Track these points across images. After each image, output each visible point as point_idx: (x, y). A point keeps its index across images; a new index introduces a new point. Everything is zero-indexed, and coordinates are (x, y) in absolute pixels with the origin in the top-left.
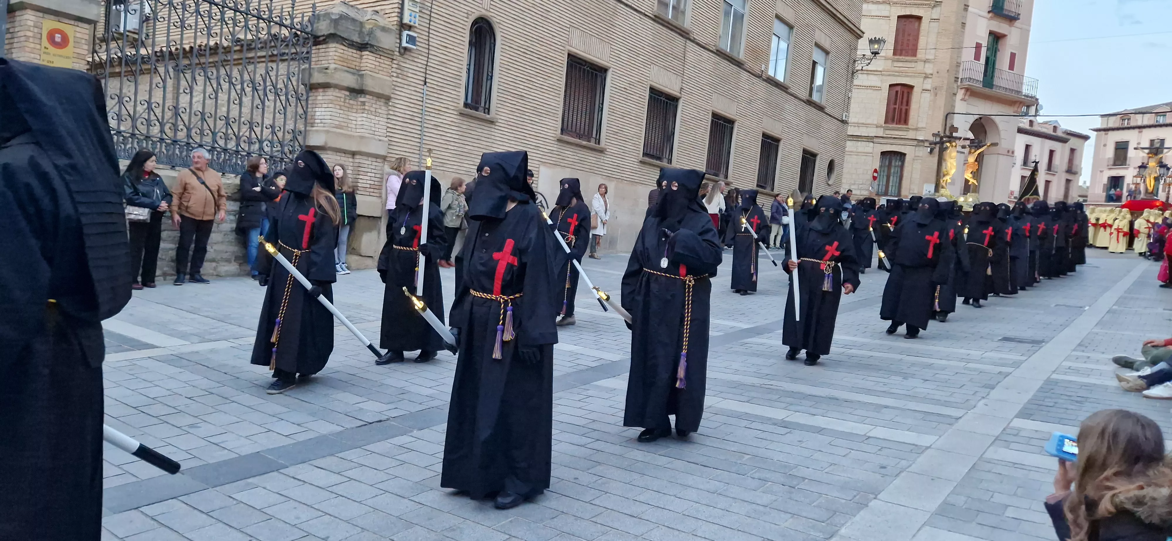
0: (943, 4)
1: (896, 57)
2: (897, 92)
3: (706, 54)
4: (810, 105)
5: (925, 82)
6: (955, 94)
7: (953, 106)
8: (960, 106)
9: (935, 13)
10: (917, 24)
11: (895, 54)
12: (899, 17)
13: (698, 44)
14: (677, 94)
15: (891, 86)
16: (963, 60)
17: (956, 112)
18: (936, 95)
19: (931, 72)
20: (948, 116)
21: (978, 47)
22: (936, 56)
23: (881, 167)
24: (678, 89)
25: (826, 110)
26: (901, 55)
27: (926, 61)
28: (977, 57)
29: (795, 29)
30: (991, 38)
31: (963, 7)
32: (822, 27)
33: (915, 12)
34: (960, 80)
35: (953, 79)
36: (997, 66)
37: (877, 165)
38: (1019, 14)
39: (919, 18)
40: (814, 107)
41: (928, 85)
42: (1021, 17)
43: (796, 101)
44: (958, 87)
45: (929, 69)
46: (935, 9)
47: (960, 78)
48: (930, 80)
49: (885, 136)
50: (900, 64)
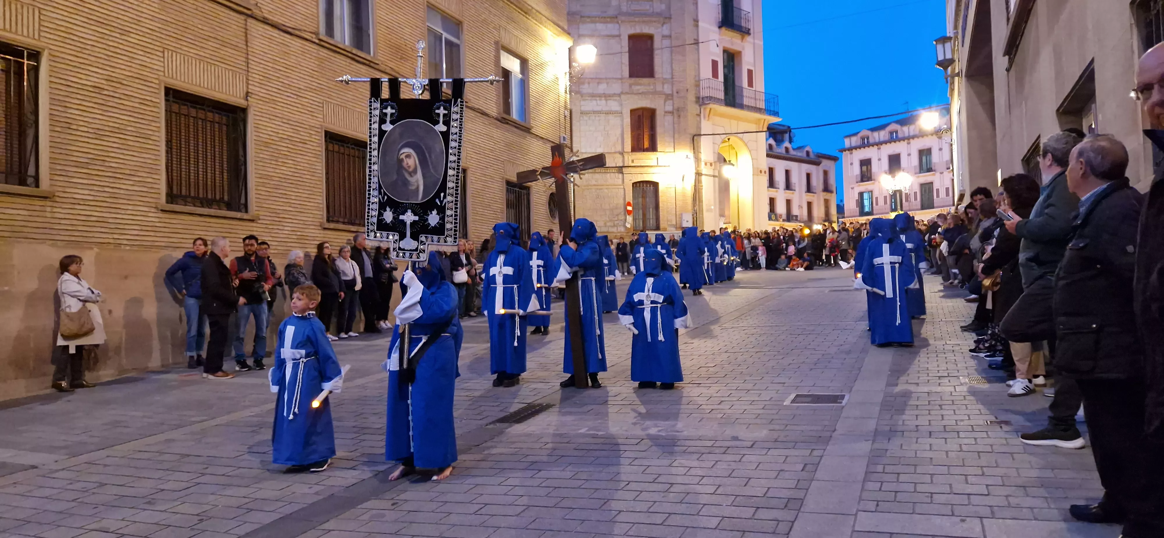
0: (672, 20)
1: (633, 80)
2: (639, 116)
3: (296, 44)
4: (507, 123)
5: (667, 103)
6: (699, 115)
7: (699, 128)
8: (706, 127)
9: (665, 30)
10: (649, 42)
11: (631, 76)
12: (631, 37)
13: (274, 26)
14: (240, 102)
15: (633, 111)
16: (701, 78)
17: (702, 133)
18: (679, 116)
19: (670, 92)
20: (695, 138)
21: (715, 64)
22: (672, 75)
23: (634, 197)
24: (243, 95)
25: (533, 131)
26: (637, 77)
27: (664, 81)
28: (715, 75)
29: (465, 26)
30: (725, 54)
31: (693, 23)
32: (509, 27)
33: (646, 30)
34: (701, 100)
35: (694, 99)
36: (737, 83)
37: (630, 198)
38: (749, 29)
39: (650, 37)
40: (516, 127)
41: (669, 108)
42: (751, 31)
43: (483, 118)
44: (700, 106)
45: (667, 89)
46: (665, 27)
47: (701, 96)
48: (670, 102)
49: (633, 165)
50: (638, 87)
